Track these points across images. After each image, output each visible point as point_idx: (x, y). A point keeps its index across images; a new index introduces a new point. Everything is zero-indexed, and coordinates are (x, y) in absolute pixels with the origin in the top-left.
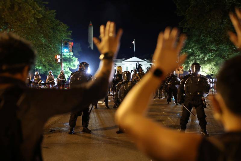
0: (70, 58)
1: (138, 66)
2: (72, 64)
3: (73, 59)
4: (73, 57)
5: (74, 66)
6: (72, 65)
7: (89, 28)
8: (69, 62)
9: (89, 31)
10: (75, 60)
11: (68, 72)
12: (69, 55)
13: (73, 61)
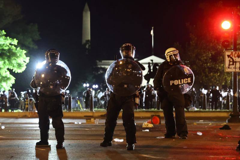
0: (10, 50)
1: (152, 68)
2: (14, 62)
3: (16, 51)
4: (16, 49)
5: (19, 65)
6: (15, 65)
7: (84, 13)
8: (9, 58)
9: (84, 19)
10: (20, 55)
11: (6, 77)
12: (8, 44)
13: (17, 57)
